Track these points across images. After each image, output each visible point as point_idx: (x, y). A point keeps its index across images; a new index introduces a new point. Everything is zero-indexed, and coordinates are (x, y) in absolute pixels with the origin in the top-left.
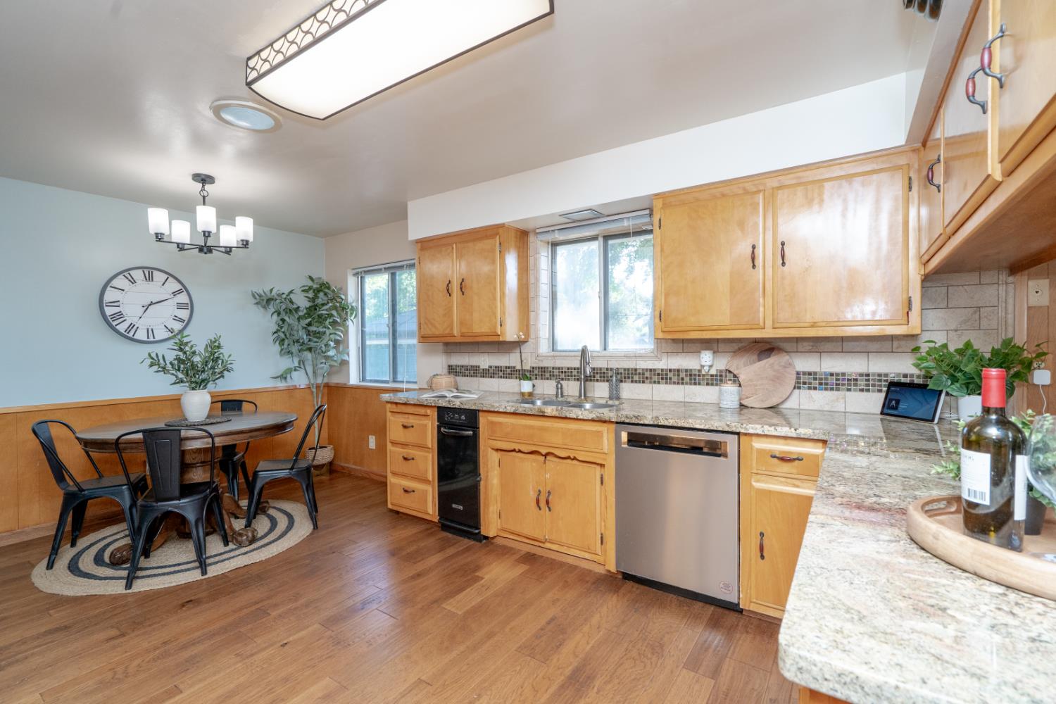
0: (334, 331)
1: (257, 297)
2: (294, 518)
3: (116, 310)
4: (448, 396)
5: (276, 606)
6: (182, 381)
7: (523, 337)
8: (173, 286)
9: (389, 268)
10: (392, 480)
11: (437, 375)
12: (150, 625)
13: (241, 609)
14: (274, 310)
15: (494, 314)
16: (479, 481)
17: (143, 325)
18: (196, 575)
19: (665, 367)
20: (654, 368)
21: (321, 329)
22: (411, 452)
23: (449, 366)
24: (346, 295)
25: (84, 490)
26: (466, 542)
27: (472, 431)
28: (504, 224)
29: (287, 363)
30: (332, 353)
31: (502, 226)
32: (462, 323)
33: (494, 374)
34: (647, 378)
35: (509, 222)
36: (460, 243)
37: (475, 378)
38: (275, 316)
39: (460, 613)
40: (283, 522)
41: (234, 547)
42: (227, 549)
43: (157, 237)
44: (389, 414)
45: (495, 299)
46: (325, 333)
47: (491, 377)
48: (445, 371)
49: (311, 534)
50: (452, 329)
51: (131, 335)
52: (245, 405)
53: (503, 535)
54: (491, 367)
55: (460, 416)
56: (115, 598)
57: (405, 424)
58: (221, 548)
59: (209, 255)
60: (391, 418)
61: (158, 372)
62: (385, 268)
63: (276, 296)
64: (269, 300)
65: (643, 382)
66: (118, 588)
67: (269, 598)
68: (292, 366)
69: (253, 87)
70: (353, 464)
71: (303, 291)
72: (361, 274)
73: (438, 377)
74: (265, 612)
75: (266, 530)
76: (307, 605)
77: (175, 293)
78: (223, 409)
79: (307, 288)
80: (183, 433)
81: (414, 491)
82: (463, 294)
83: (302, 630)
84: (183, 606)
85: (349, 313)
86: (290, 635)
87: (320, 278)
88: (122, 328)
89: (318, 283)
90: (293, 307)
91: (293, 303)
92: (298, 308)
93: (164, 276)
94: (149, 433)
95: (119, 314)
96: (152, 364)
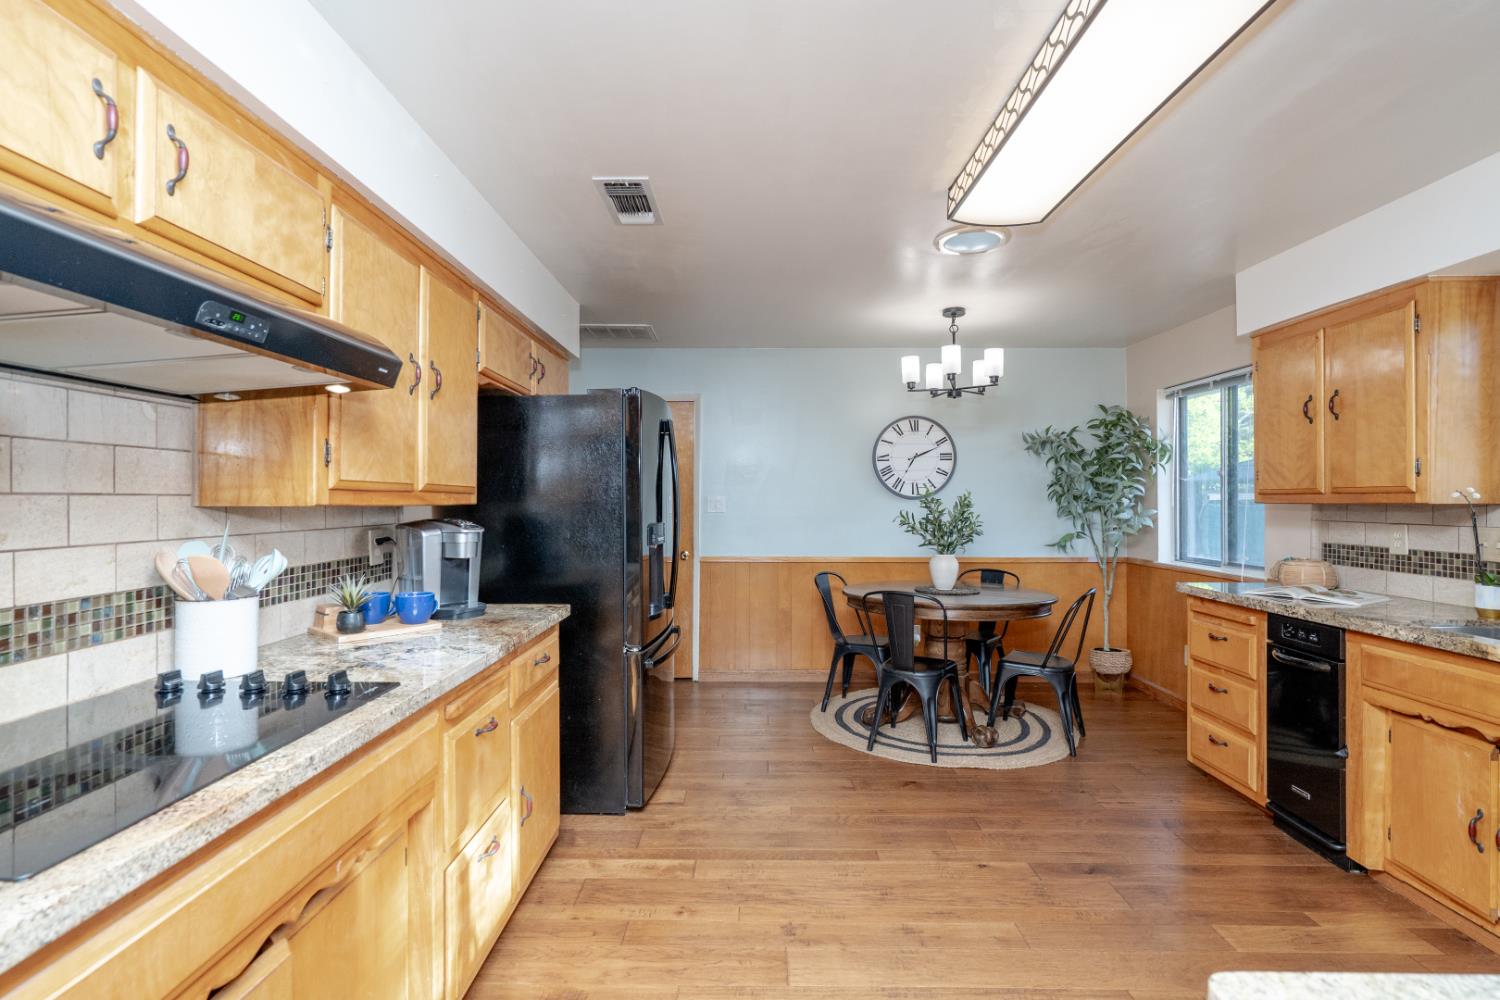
0: (1130, 484)
1: (1029, 440)
2: (1052, 733)
3: (886, 464)
4: (1294, 596)
5: (991, 823)
6: (930, 543)
7: (1477, 496)
8: (938, 434)
9: (1223, 381)
10: (1193, 717)
11: (1292, 559)
12: (875, 790)
13: (955, 811)
14: (1049, 456)
15: (1402, 453)
16: (1343, 760)
17: (908, 479)
18: (924, 760)
21: (1111, 481)
22: (1224, 680)
23: (1325, 545)
24: (1153, 428)
25: (848, 644)
26: (1315, 860)
27: (1330, 664)
28: (1426, 277)
29: (1066, 526)
30: (1124, 515)
31: (1423, 281)
32: (1334, 470)
33: (1421, 566)
35: (1434, 273)
36: (1333, 326)
37: (1379, 571)
38: (1052, 465)
39: (1240, 950)
40: (1036, 733)
41: (973, 744)
42: (965, 744)
43: (909, 387)
44: (1191, 615)
45: (1403, 423)
46: (1117, 485)
47: (1415, 572)
48: (1317, 554)
49: (1064, 760)
50: (1314, 480)
51: (897, 490)
52: (1006, 577)
53: (1396, 873)
54: (1415, 552)
55: (1308, 635)
56: (857, 754)
57: (1214, 634)
58: (958, 740)
59: (959, 399)
60: (1194, 621)
61: (908, 531)
62: (1215, 382)
63: (1053, 438)
64: (1043, 444)
66: (860, 745)
67: (986, 811)
68: (1073, 531)
69: (955, 218)
70: (1162, 685)
71: (1091, 427)
72: (1182, 393)
73: (1293, 563)
74: (977, 824)
75: (1013, 738)
76: (1024, 838)
77: (939, 443)
78: (983, 580)
79: (1097, 423)
80: (917, 600)
81: (1226, 745)
82: (1337, 418)
83: (1007, 860)
84: (907, 784)
85: (1158, 456)
86: (993, 860)
87: (1117, 407)
88: (890, 483)
89: (1113, 414)
90: (1076, 450)
91: (1076, 445)
92: (1083, 451)
93: (929, 424)
94: (888, 595)
95: (888, 470)
96: (903, 523)
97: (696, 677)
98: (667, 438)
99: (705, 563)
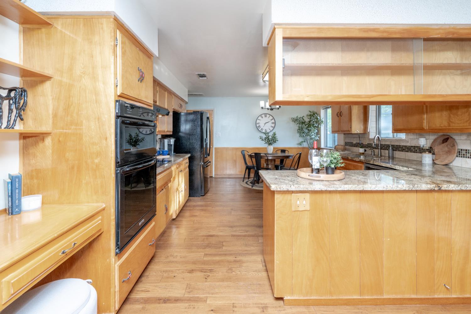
1: (293, 119)
3: (259, 125)
6: (266, 143)
8: (271, 118)
12: (251, 193)
14: (297, 123)
17: (264, 128)
19: (410, 145)
20: (407, 145)
23: (345, 142)
24: (320, 117)
25: (248, 166)
29: (301, 139)
34: (404, 149)
38: (298, 125)
43: (262, 108)
46: (311, 130)
48: (344, 144)
51: (261, 131)
52: (286, 151)
54: (356, 143)
56: (249, 188)
59: (273, 111)
63: (298, 119)
64: (296, 120)
65: (403, 151)
68: (303, 141)
71: (307, 116)
72: (326, 108)
77: (271, 120)
78: (281, 152)
79: (309, 115)
85: (321, 123)
87: (313, 111)
88: (260, 129)
89: (312, 113)
90: (304, 121)
91: (304, 120)
92: (305, 122)
93: (269, 115)
94: (255, 154)
95: (259, 126)
96: (260, 138)
97: (213, 176)
98: (208, 120)
99: (216, 149)
